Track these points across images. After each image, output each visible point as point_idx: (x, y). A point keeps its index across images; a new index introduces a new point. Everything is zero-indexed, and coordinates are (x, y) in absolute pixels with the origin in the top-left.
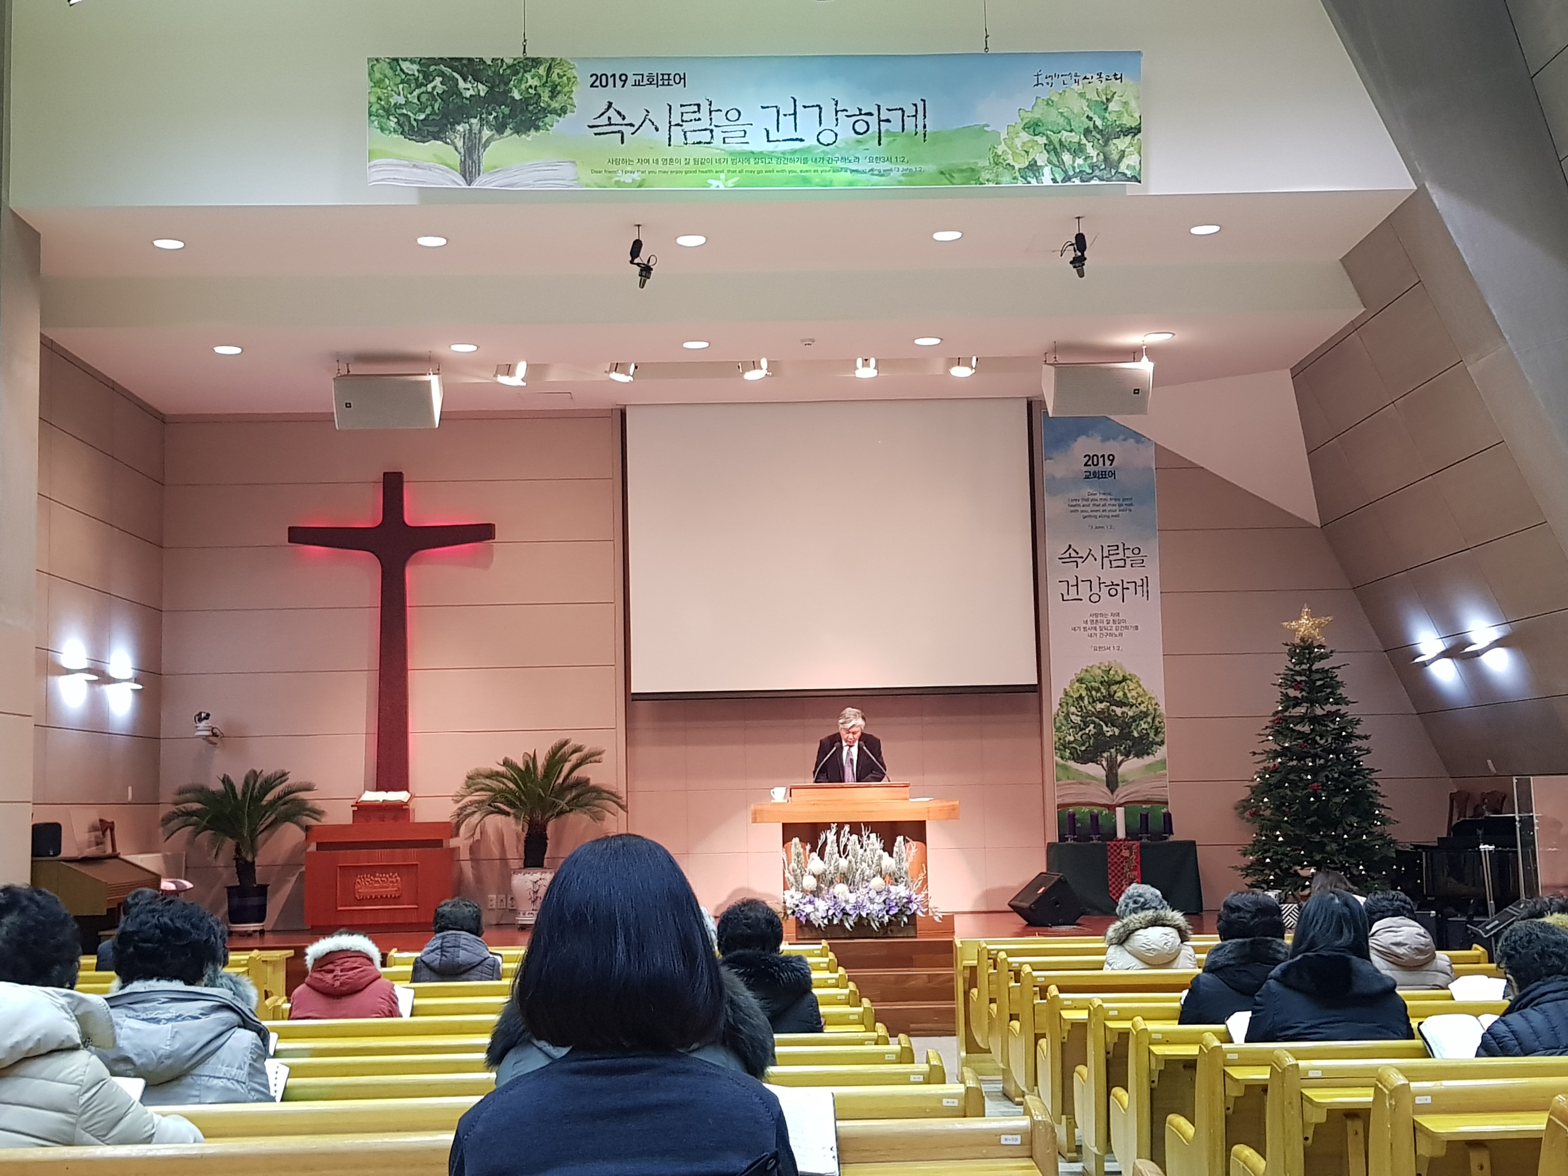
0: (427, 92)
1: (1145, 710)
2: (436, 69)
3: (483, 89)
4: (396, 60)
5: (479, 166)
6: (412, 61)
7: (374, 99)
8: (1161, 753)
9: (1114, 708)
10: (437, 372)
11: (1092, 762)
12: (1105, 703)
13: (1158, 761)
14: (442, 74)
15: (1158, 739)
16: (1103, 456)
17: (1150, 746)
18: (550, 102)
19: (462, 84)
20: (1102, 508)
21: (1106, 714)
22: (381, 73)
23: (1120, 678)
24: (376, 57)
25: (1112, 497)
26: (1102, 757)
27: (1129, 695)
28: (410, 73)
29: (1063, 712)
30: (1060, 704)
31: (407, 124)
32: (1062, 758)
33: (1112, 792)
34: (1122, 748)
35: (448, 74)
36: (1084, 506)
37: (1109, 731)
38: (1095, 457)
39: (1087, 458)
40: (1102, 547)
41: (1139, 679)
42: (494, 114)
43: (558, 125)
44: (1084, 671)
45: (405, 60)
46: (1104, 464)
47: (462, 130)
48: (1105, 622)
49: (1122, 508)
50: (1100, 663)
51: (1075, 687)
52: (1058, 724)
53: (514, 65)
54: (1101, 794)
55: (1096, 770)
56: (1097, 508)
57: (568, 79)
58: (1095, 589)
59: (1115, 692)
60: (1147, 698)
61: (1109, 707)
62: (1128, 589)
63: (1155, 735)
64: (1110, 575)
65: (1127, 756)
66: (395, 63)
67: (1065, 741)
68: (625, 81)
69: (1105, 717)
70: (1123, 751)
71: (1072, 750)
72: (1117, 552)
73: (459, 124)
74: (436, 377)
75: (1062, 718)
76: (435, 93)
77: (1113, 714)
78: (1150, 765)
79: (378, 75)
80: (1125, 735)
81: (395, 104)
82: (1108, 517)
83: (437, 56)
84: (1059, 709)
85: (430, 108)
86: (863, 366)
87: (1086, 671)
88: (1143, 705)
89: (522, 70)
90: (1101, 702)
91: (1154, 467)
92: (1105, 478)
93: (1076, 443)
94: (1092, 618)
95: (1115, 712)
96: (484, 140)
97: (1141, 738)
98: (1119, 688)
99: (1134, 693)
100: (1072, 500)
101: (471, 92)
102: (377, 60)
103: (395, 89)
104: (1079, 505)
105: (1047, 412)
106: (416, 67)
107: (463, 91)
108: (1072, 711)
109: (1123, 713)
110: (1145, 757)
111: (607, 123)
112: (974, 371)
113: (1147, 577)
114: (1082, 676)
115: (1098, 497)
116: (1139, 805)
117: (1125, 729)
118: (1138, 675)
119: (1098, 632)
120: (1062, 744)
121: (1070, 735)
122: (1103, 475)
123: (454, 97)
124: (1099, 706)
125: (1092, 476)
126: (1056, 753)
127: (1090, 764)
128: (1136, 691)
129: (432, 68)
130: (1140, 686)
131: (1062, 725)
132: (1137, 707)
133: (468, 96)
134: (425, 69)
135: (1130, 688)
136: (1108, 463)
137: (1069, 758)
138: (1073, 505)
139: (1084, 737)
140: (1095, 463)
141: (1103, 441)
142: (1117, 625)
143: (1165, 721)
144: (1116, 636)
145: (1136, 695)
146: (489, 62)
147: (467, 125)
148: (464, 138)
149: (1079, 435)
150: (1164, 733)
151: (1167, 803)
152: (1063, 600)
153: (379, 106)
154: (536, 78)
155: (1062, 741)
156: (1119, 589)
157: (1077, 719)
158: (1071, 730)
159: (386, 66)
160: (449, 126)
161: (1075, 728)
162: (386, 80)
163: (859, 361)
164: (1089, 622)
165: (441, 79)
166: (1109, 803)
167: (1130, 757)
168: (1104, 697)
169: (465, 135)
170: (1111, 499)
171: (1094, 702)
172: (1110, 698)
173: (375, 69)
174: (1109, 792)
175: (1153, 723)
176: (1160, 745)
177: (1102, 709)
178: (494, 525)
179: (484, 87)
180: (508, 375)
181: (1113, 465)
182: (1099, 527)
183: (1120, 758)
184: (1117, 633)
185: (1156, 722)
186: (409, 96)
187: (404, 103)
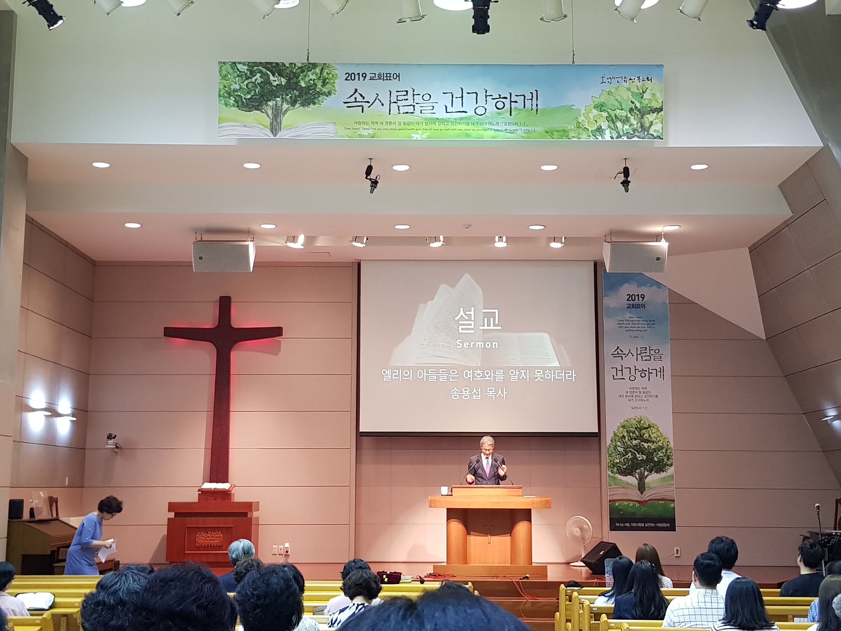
0: (252, 82)
1: (661, 445)
2: (257, 69)
3: (284, 81)
4: (235, 63)
5: (281, 125)
6: (244, 64)
7: (222, 87)
8: (671, 471)
9: (643, 443)
10: (252, 240)
11: (630, 475)
12: (638, 440)
13: (668, 476)
14: (260, 72)
15: (669, 463)
16: (638, 295)
17: (664, 466)
18: (322, 88)
19: (272, 78)
20: (637, 326)
21: (638, 447)
22: (226, 71)
23: (647, 426)
24: (223, 61)
25: (643, 320)
26: (636, 472)
27: (652, 436)
28: (242, 71)
29: (613, 445)
30: (611, 441)
31: (240, 101)
32: (612, 472)
33: (642, 493)
34: (648, 467)
35: (264, 72)
36: (626, 324)
37: (640, 457)
38: (633, 296)
39: (629, 296)
40: (637, 348)
41: (658, 426)
42: (290, 95)
43: (325, 102)
44: (625, 421)
45: (240, 63)
46: (639, 300)
47: (271, 104)
48: (638, 392)
49: (648, 326)
50: (635, 417)
51: (620, 430)
52: (610, 452)
53: (302, 67)
54: (635, 495)
55: (632, 480)
56: (635, 326)
57: (333, 75)
58: (633, 373)
59: (644, 434)
60: (663, 438)
61: (640, 443)
62: (652, 373)
63: (667, 460)
64: (642, 365)
65: (651, 472)
66: (234, 65)
67: (614, 462)
68: (365, 77)
69: (638, 449)
70: (648, 469)
71: (618, 468)
72: (645, 351)
73: (270, 101)
74: (252, 243)
75: (612, 449)
76: (256, 83)
77: (642, 447)
78: (664, 478)
79: (224, 73)
80: (650, 459)
81: (234, 89)
82: (641, 331)
83: (258, 61)
84: (610, 443)
85: (253, 91)
86: (499, 241)
87: (627, 421)
88: (660, 442)
89: (306, 70)
90: (635, 440)
91: (668, 302)
92: (639, 308)
93: (622, 288)
94: (630, 390)
95: (644, 445)
96: (284, 110)
97: (659, 462)
98: (646, 431)
99: (655, 435)
100: (620, 321)
101: (277, 83)
102: (224, 63)
103: (234, 80)
104: (624, 324)
105: (606, 269)
106: (246, 67)
107: (272, 82)
108: (618, 444)
109: (648, 446)
110: (662, 473)
111: (354, 101)
112: (563, 245)
113: (663, 367)
114: (624, 424)
115: (635, 319)
116: (657, 502)
117: (650, 456)
118: (658, 425)
119: (634, 398)
120: (612, 464)
121: (617, 459)
122: (637, 306)
123: (268, 85)
124: (635, 442)
125: (631, 307)
126: (609, 469)
127: (629, 476)
128: (656, 434)
129: (255, 68)
130: (659, 431)
131: (613, 452)
132: (656, 443)
133: (275, 85)
134: (251, 69)
135: (653, 432)
136: (641, 299)
137: (616, 473)
138: (620, 323)
139: (625, 460)
140: (633, 299)
141: (638, 286)
142: (645, 394)
143: (673, 452)
144: (645, 401)
145: (656, 436)
146: (288, 65)
147: (274, 102)
148: (272, 109)
149: (624, 283)
150: (672, 459)
151: (674, 501)
152: (614, 379)
153: (224, 91)
154: (314, 75)
155: (612, 462)
156: (647, 373)
157: (621, 449)
158: (618, 456)
159: (228, 66)
160: (264, 102)
161: (620, 455)
162: (229, 75)
163: (497, 238)
164: (629, 392)
165: (260, 75)
166: (640, 500)
167: (653, 473)
168: (637, 436)
169: (273, 107)
170: (642, 321)
171: (631, 439)
172: (641, 437)
173: (223, 68)
174: (639, 493)
175: (666, 452)
176: (670, 466)
177: (636, 444)
178: (282, 328)
179: (284, 80)
180: (293, 242)
181: (644, 301)
182: (635, 337)
183: (646, 473)
184: (645, 399)
185: (668, 453)
186: (242, 84)
187: (238, 88)
